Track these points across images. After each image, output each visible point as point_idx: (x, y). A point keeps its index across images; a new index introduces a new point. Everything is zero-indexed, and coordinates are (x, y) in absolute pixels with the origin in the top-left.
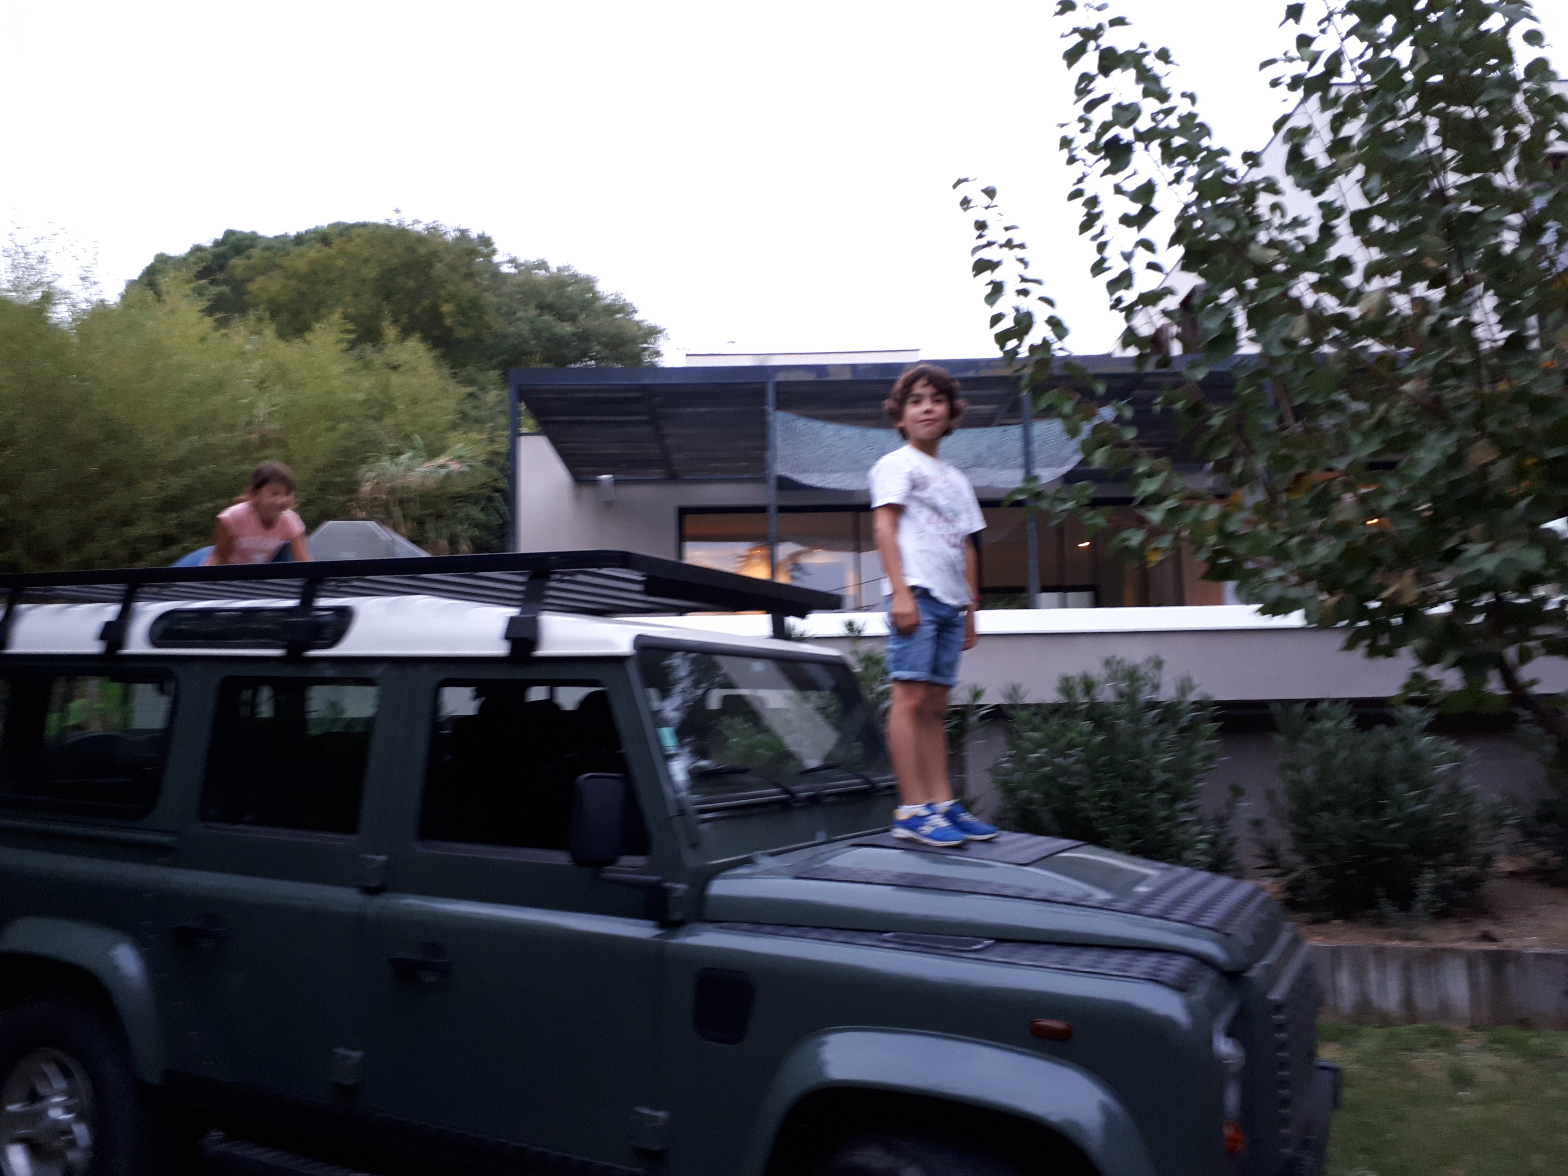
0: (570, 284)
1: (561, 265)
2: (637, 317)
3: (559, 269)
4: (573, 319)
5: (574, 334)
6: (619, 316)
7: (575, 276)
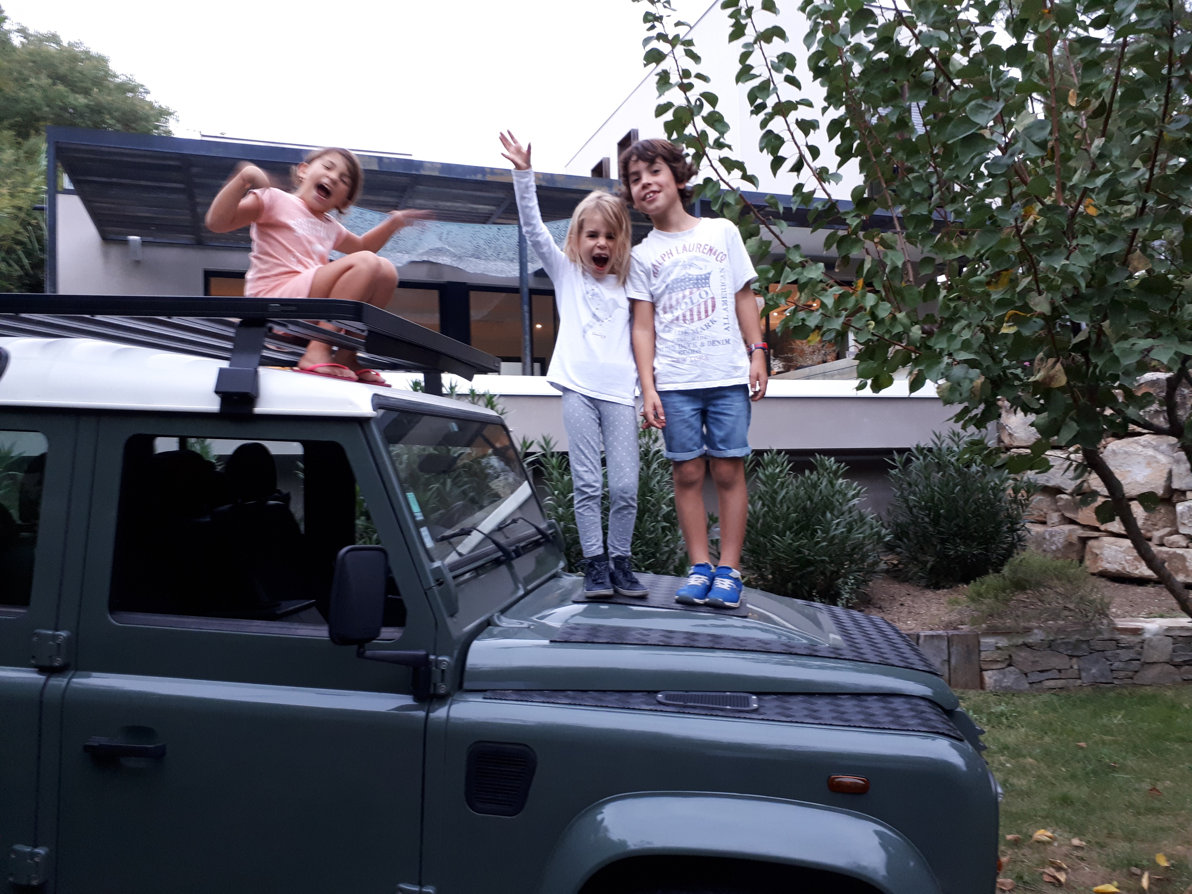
0: (82, 61)
1: (72, 42)
2: (148, 98)
3: (70, 44)
4: (86, 92)
5: (87, 106)
6: (130, 95)
7: (87, 53)
